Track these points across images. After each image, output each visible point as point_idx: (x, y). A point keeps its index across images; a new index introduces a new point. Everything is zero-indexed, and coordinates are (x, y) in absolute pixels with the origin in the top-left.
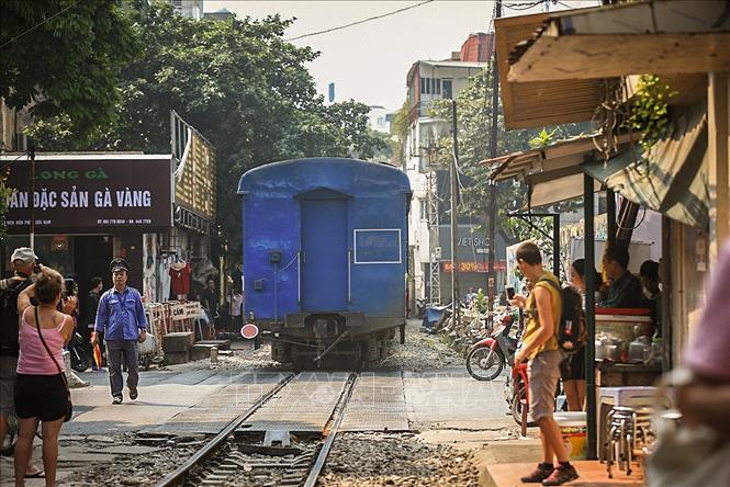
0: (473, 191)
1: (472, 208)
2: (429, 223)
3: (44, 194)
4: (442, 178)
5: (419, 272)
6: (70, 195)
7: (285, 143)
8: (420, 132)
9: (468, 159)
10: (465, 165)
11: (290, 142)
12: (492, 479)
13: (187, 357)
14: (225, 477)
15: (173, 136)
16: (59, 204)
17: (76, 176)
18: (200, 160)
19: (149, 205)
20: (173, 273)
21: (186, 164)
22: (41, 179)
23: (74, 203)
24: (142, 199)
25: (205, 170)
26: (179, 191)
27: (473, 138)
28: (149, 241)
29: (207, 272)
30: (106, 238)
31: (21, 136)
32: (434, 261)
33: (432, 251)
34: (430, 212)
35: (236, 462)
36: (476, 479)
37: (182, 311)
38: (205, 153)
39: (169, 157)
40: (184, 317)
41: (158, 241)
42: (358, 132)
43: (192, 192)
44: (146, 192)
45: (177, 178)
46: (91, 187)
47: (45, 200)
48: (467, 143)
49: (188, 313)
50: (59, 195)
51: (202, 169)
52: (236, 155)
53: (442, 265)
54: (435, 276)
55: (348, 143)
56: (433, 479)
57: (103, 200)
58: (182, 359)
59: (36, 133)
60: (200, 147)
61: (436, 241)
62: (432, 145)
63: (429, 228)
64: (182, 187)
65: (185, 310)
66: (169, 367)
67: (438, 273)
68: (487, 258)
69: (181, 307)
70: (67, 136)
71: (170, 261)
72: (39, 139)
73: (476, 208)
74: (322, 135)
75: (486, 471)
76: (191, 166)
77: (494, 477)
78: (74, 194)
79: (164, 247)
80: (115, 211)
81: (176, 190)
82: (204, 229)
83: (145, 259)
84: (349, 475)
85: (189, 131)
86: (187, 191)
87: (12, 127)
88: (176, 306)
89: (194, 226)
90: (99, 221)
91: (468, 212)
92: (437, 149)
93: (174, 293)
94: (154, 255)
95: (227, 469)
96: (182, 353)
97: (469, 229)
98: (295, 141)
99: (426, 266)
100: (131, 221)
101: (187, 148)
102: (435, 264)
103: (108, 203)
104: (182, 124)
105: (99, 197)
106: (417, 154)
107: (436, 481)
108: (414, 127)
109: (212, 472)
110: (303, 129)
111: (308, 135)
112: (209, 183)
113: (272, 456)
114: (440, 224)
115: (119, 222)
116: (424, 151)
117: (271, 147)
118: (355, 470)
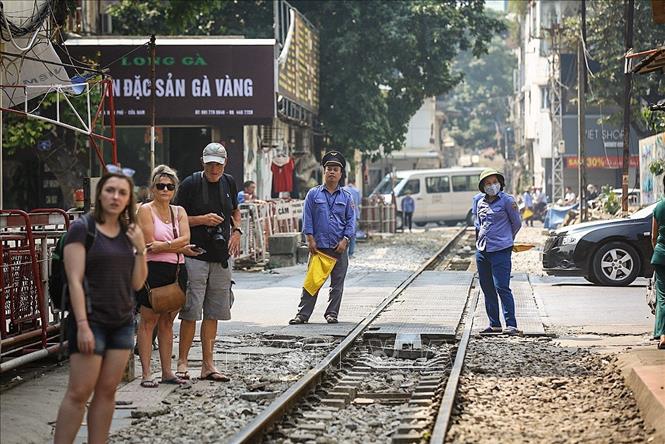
0: (601, 78)
1: (601, 96)
2: (551, 114)
3: (138, 82)
4: (567, 63)
5: (539, 169)
6: (165, 82)
7: (395, 25)
8: (542, 10)
9: (596, 41)
10: (592, 48)
11: (400, 25)
12: (639, 379)
13: (294, 260)
14: (361, 378)
15: (276, 19)
16: (153, 93)
17: (172, 63)
18: (303, 45)
19: (251, 94)
20: (274, 168)
21: (290, 49)
22: (134, 65)
23: (170, 92)
24: (243, 88)
25: (308, 55)
26: (282, 80)
27: (602, 17)
28: (250, 133)
29: (310, 168)
30: (204, 130)
31: (106, 16)
32: (556, 156)
33: (555, 144)
34: (553, 101)
35: (369, 364)
36: (623, 380)
37: (287, 210)
38: (308, 37)
39: (272, 42)
40: (289, 216)
41: (259, 134)
42: (475, 13)
43: (295, 80)
44: (247, 81)
45: (280, 66)
46: (188, 75)
47: (137, 88)
48: (594, 23)
49: (294, 212)
50: (153, 83)
51: (305, 54)
52: (341, 39)
53: (565, 161)
54: (557, 172)
55: (462, 25)
56: (577, 381)
57: (201, 89)
58: (289, 261)
59: (121, 14)
60: (302, 30)
61: (559, 133)
62: (555, 26)
63: (551, 119)
64: (285, 74)
65: (291, 209)
66: (275, 270)
67: (561, 169)
68: (621, 153)
69: (286, 205)
70: (154, 17)
71: (271, 156)
72: (125, 20)
73: (604, 97)
74: (435, 16)
75: (633, 373)
76: (295, 52)
77: (642, 378)
78: (169, 82)
79: (266, 140)
80: (214, 101)
81: (280, 78)
82: (307, 121)
83: (246, 153)
84: (489, 376)
85: (292, 12)
86: (290, 78)
87: (95, 8)
88: (280, 205)
89: (297, 117)
90: (197, 112)
91: (596, 101)
92: (561, 31)
93: (276, 191)
94: (255, 149)
95: (360, 370)
96: (288, 255)
97: (596, 120)
98: (406, 24)
99: (548, 162)
100: (232, 112)
101: (290, 32)
102: (558, 159)
103: (207, 91)
104: (285, 5)
105: (197, 86)
106: (538, 35)
107: (580, 383)
108: (534, 5)
109: (345, 373)
110: (413, 10)
111: (421, 17)
112: (312, 70)
113: (404, 359)
114: (563, 114)
115: (218, 112)
116: (546, 32)
117: (378, 30)
118: (495, 372)
